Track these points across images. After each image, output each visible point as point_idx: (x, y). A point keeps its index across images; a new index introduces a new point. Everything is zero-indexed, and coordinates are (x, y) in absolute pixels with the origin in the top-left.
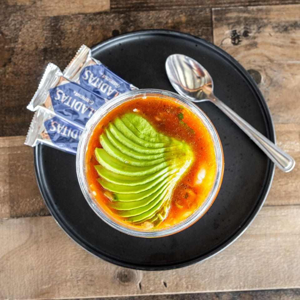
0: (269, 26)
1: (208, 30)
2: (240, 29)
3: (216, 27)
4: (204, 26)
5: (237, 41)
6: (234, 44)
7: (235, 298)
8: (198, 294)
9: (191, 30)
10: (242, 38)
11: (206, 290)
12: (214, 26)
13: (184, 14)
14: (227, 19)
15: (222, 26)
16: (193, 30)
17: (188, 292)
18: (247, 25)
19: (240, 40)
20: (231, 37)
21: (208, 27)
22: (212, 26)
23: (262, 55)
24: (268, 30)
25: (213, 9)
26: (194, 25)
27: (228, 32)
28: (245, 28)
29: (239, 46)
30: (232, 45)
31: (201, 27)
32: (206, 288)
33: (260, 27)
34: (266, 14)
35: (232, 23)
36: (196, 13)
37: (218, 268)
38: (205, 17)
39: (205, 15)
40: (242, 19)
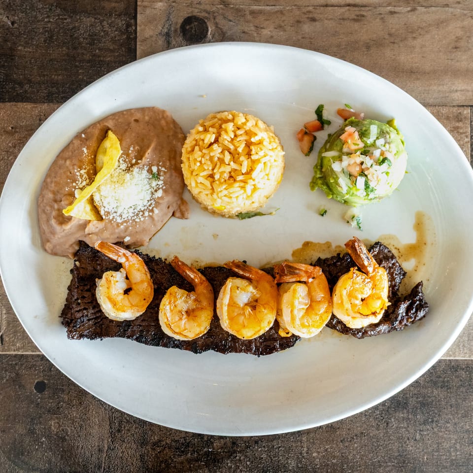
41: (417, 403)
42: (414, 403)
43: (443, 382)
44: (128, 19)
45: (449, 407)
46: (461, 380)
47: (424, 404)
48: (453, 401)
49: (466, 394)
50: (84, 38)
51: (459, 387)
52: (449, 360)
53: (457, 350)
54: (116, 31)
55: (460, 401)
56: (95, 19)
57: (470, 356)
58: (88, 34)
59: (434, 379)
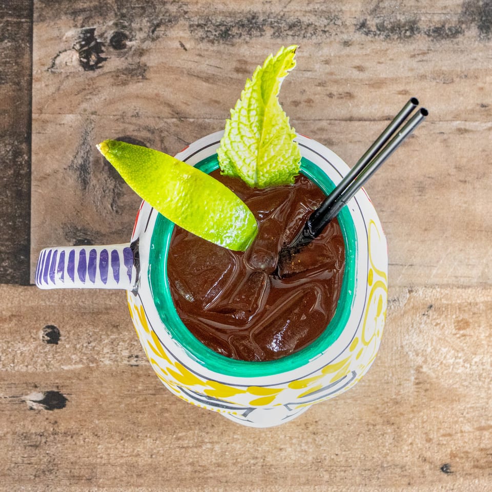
0: (182, 21)
1: (19, 24)
2: (105, 28)
3: (42, 19)
4: (11, 15)
5: (93, 58)
6: (86, 66)
10: (109, 53)
12: (35, 15)
15: (57, 16)
18: (123, 16)
19: (103, 56)
20: (78, 47)
21: (19, 16)
22: (30, 16)
23: (156, 99)
24: (178, 33)
27: (72, 33)
28: (116, 25)
29: (98, 71)
30: (81, 69)
33: (158, 25)
35: (84, 10)
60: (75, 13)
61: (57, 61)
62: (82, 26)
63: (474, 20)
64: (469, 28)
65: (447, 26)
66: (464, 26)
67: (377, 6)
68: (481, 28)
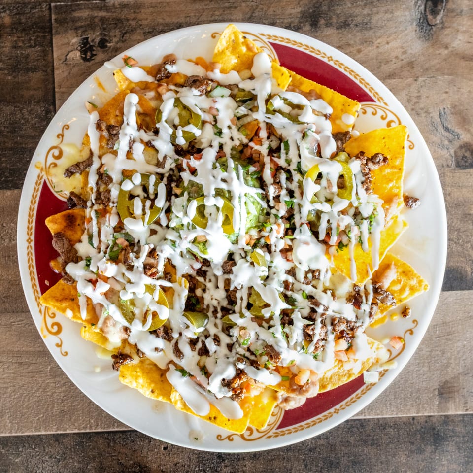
0: (139, 31)
1: (44, 37)
2: (94, 37)
3: (58, 33)
4: (39, 32)
5: (89, 54)
6: (85, 59)
7: (83, 442)
8: (29, 436)
9: (18, 37)
10: (98, 51)
11: (40, 431)
12: (54, 31)
13: (8, 12)
14: (74, 20)
15: (66, 31)
16: (22, 37)
17: (14, 434)
18: (105, 29)
19: (94, 53)
20: (79, 48)
21: (43, 32)
22: (51, 31)
24: (137, 37)
25: (53, 5)
26: (24, 30)
27: (75, 40)
28: (101, 34)
29: (92, 62)
30: (82, 61)
31: (34, 33)
32: (40, 428)
33: (125, 33)
34: (135, 12)
35: (81, 27)
36: (27, 10)
37: (58, 399)
38: (40, 17)
39: (40, 14)
40: (96, 20)
41: (349, 462)
42: (346, 462)
43: (373, 440)
44: (47, 106)
45: (380, 464)
46: (390, 438)
47: (355, 462)
48: (383, 458)
49: (395, 450)
50: (5, 127)
51: (388, 444)
52: (378, 419)
53: (384, 408)
54: (36, 118)
55: (389, 457)
56: (15, 107)
57: (397, 414)
58: (8, 122)
59: (363, 437)
60: (76, 29)
61: (68, 57)
62: (81, 36)
63: (307, 21)
64: (305, 26)
65: (292, 25)
66: (302, 25)
67: (251, 16)
68: (311, 25)
